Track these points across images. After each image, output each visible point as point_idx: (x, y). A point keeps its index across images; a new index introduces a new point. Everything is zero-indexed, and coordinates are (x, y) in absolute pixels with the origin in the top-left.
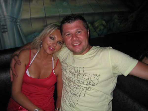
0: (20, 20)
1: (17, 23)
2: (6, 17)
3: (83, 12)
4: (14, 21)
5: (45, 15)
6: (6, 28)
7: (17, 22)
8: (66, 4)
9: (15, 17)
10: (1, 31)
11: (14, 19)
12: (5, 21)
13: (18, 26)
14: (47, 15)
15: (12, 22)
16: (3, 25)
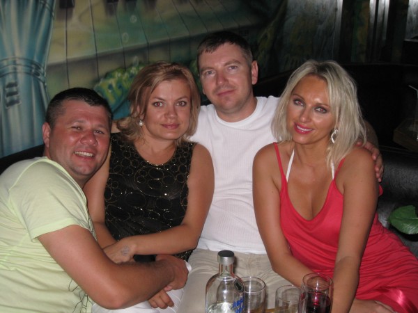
0: (45, 68)
1: (39, 77)
2: (18, 62)
3: (168, 38)
4: (33, 71)
5: (96, 51)
6: (16, 93)
7: (38, 75)
8: (136, 20)
9: (36, 60)
10: (5, 101)
11: (33, 66)
12: (15, 73)
13: (41, 84)
14: (98, 52)
15: (29, 73)
16: (11, 85)
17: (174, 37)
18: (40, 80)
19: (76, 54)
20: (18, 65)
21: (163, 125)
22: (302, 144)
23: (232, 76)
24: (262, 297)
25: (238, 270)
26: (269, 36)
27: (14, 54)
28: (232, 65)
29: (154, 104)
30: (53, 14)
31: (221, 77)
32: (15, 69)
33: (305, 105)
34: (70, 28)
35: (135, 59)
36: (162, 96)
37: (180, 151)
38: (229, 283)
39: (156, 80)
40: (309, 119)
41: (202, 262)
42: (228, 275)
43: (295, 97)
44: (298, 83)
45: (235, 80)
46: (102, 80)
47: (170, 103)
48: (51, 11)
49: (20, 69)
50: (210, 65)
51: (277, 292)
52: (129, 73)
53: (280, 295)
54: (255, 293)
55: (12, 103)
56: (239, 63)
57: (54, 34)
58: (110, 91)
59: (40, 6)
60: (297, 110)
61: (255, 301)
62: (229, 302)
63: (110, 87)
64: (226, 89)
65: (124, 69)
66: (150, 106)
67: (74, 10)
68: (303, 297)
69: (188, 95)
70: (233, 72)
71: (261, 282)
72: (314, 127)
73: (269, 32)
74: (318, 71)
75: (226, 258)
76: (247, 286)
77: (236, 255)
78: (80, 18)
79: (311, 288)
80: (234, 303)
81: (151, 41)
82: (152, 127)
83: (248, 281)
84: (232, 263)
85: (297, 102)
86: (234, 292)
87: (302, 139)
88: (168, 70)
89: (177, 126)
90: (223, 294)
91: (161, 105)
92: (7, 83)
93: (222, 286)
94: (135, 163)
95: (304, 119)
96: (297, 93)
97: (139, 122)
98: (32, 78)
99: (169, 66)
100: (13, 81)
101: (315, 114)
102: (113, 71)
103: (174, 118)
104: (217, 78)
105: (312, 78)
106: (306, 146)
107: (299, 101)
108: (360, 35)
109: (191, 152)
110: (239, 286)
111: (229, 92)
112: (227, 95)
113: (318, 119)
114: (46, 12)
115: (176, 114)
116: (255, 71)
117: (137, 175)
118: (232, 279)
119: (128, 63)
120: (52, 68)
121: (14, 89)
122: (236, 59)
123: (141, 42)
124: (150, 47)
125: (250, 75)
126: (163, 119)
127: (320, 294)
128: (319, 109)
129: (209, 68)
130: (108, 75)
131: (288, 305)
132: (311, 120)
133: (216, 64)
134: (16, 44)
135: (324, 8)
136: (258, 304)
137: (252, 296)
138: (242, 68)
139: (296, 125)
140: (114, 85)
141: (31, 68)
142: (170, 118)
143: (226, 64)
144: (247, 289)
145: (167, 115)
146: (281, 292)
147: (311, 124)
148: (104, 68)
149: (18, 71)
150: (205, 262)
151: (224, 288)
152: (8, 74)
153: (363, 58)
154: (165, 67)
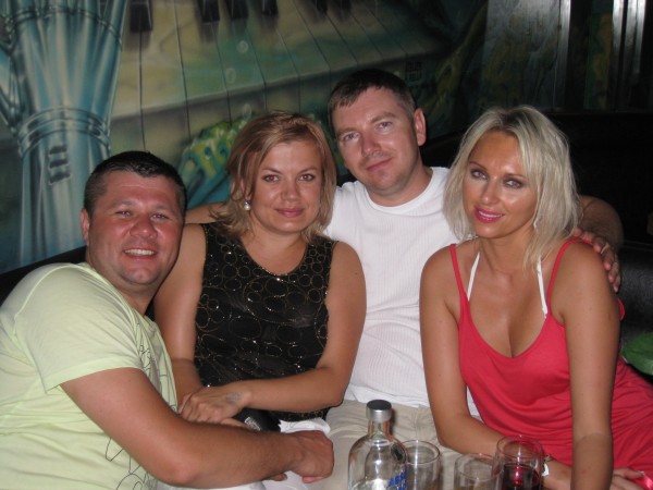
0: (109, 123)
1: (100, 137)
2: (67, 115)
3: (295, 76)
4: (91, 127)
5: (186, 96)
6: (64, 162)
7: (99, 134)
8: (246, 49)
9: (94, 111)
10: (48, 174)
11: (91, 121)
12: (63, 130)
13: (103, 148)
14: (190, 98)
15: (84, 132)
16: (56, 150)
17: (305, 74)
18: (100, 141)
19: (155, 102)
20: (67, 119)
21: (278, 210)
22: (489, 239)
23: (386, 137)
24: (435, 471)
25: (397, 430)
26: (453, 69)
27: (61, 103)
28: (384, 120)
29: (265, 178)
30: (120, 41)
31: (367, 141)
32: (63, 125)
33: (488, 178)
34: (146, 62)
35: (246, 108)
36: (277, 166)
37: (313, 253)
38: (384, 449)
39: (269, 141)
40: (495, 199)
41: (347, 419)
42: (382, 437)
43: (473, 166)
44: (476, 145)
45: (391, 143)
46: (195, 140)
47: (290, 178)
48: (117, 36)
49: (72, 125)
50: (350, 125)
51: (456, 464)
52: (237, 129)
53: (461, 469)
54: (424, 466)
55: (59, 177)
56: (394, 116)
57: (121, 71)
58: (207, 158)
59: (101, 30)
60: (477, 185)
61: (424, 477)
62: (384, 478)
63: (208, 151)
64: (379, 159)
65: (229, 123)
66: (260, 182)
67: (152, 35)
68: (496, 471)
69: (317, 165)
70: (386, 131)
71: (434, 450)
72: (504, 211)
73: (453, 63)
74: (505, 124)
75: (379, 412)
76: (411, 454)
77: (393, 407)
78: (161, 45)
79: (509, 458)
80: (392, 480)
81: (271, 81)
82: (263, 211)
83: (414, 448)
84: (388, 419)
85: (476, 174)
86: (392, 464)
87: (488, 230)
88: (287, 125)
89: (299, 211)
90: (374, 466)
91: (276, 179)
92: (50, 147)
93: (373, 454)
94: (244, 272)
95: (487, 199)
96: (474, 160)
97: (244, 205)
98: (89, 138)
99: (288, 120)
100: (60, 144)
101: (504, 190)
102: (212, 127)
103: (296, 200)
104: (362, 143)
105: (496, 135)
106: (497, 241)
107: (480, 171)
108: (598, 67)
109: (330, 255)
110: (399, 454)
111: (383, 162)
112: (382, 168)
113: (510, 198)
114: (110, 38)
115: (298, 193)
116: (420, 125)
117: (248, 290)
118: (388, 443)
119: (234, 115)
120: (119, 123)
121: (62, 156)
122: (388, 111)
123: (255, 83)
124: (268, 90)
125: (413, 132)
126: (279, 200)
127: (525, 468)
128: (510, 183)
129: (348, 130)
130: (203, 134)
131: (473, 482)
132: (499, 200)
133: (358, 123)
134: (65, 88)
135: (541, 26)
136: (428, 482)
137: (420, 469)
138: (399, 123)
139: (477, 210)
140: (214, 149)
141: (88, 123)
142: (290, 200)
143: (374, 121)
144: (410, 459)
145: (285, 193)
146: (463, 463)
147: (500, 205)
148: (197, 123)
149: (67, 128)
150: (351, 420)
151: (376, 458)
152: (53, 132)
153: (602, 102)
154: (283, 121)
